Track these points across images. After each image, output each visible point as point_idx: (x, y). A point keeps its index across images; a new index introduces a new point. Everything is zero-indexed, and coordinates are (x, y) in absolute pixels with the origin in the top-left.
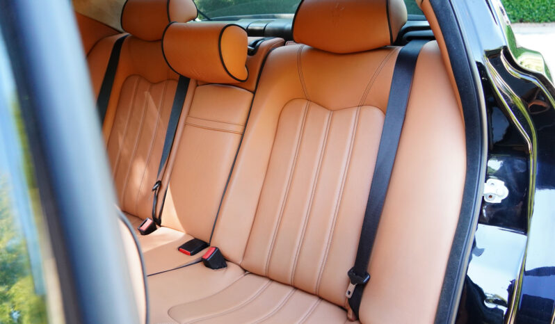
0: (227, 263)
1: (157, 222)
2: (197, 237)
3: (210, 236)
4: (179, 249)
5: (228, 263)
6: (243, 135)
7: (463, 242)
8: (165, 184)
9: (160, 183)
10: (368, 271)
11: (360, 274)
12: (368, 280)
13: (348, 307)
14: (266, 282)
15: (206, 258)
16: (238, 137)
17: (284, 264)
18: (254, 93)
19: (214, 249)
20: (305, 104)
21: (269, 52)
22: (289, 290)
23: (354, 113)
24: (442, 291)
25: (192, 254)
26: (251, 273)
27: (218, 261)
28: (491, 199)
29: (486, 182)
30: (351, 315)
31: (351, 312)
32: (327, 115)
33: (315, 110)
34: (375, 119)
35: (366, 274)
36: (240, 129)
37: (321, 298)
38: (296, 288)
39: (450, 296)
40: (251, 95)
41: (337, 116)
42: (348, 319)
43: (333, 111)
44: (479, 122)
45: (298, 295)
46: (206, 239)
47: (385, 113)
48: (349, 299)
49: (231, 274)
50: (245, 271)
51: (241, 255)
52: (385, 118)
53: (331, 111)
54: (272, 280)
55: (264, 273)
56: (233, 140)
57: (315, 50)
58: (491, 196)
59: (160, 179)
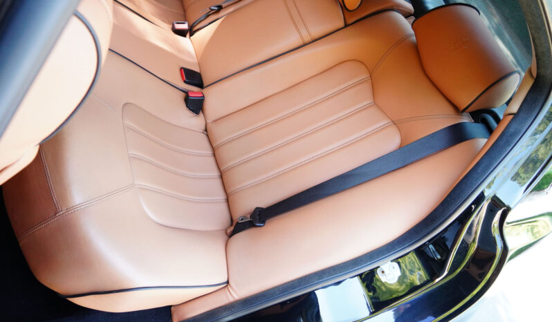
0: (201, 112)
1: (191, 32)
2: (202, 73)
3: (210, 83)
4: (182, 69)
5: (201, 114)
6: (305, 45)
7: (331, 275)
8: (223, 13)
9: (220, 8)
10: (267, 221)
11: (261, 217)
12: (261, 226)
13: (234, 224)
14: (210, 152)
15: (190, 95)
16: (300, 42)
17: (231, 156)
18: (346, 26)
19: (201, 95)
20: (365, 76)
21: (392, 9)
22: (216, 173)
23: (385, 122)
24: (286, 283)
25: (185, 82)
26: (207, 135)
27: (195, 106)
28: (381, 273)
29: (392, 261)
30: (230, 230)
31: (232, 228)
32: (369, 101)
33: (366, 88)
34: (390, 142)
35: (264, 222)
36: (307, 39)
37: (227, 200)
38: (221, 177)
39: (286, 291)
40: (342, 24)
41: (373, 110)
42: (226, 230)
43: (375, 104)
44: (432, 229)
45: (218, 182)
46: (206, 83)
47: (400, 148)
48: (238, 223)
49: (194, 122)
50: (206, 130)
51: (214, 119)
52: (396, 150)
53: (374, 102)
54: (214, 155)
55: (214, 145)
56: (294, 40)
57: (416, 48)
58: (383, 272)
59: (224, 5)
